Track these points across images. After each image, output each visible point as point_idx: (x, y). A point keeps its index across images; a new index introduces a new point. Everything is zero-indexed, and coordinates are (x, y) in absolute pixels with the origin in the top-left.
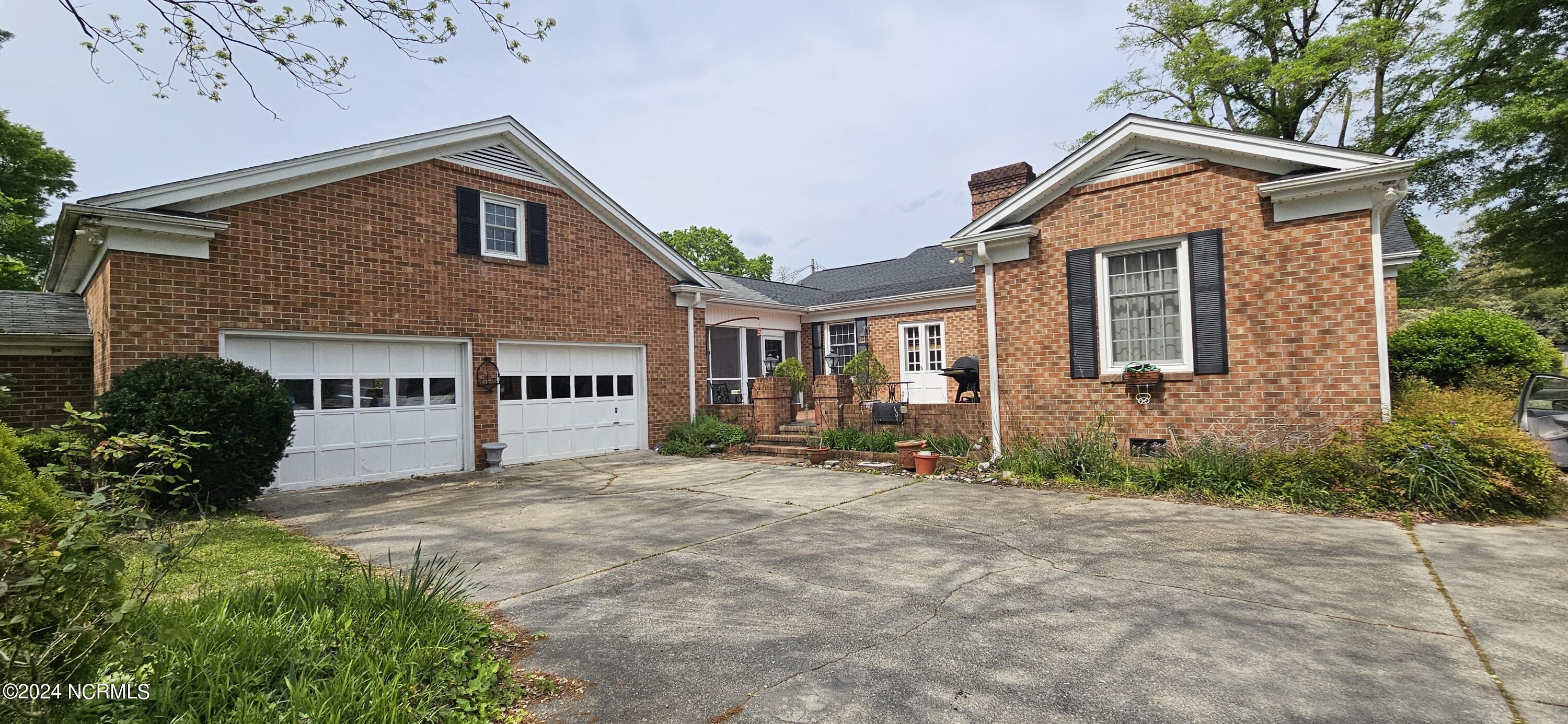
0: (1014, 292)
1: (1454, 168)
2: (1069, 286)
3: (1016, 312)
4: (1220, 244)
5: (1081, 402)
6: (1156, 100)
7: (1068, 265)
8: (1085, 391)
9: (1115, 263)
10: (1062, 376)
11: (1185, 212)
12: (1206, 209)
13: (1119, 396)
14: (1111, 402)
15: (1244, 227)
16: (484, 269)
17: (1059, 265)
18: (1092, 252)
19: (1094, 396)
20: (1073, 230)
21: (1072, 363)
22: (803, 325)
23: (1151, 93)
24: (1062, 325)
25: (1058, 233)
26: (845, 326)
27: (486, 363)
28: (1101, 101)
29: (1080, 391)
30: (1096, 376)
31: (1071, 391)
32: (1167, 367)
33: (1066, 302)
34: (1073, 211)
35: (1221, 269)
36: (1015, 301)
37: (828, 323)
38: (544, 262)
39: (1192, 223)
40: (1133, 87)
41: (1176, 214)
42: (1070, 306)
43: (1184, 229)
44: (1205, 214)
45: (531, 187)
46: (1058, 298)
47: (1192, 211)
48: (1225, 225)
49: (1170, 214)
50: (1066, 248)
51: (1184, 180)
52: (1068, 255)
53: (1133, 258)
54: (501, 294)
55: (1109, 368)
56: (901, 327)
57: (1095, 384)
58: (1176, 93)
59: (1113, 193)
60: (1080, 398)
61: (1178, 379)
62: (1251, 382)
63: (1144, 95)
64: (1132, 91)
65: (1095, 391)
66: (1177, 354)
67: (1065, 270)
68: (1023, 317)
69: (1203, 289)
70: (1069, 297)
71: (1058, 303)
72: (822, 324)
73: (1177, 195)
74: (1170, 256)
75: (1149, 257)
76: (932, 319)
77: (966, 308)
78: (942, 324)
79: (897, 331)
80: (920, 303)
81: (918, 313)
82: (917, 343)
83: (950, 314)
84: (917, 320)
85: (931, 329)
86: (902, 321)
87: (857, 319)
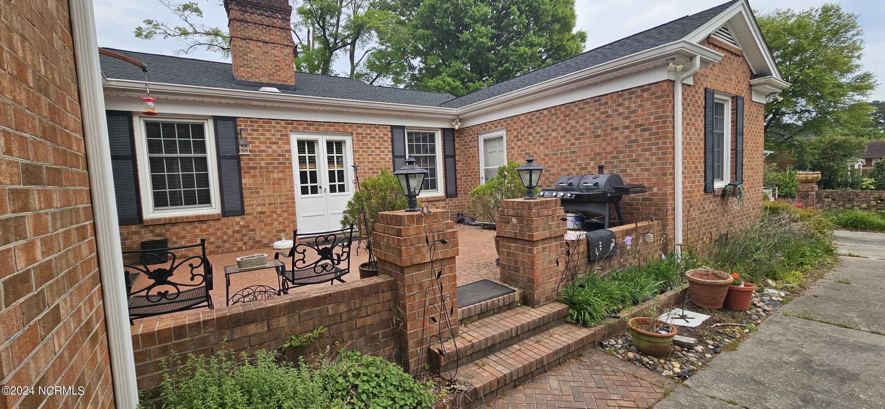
2: (705, 117)
3: (686, 134)
5: (707, 212)
7: (705, 98)
10: (701, 191)
11: (735, 81)
12: (739, 82)
13: (718, 205)
15: (746, 99)
17: (702, 98)
19: (711, 207)
20: (706, 72)
21: (705, 180)
24: (702, 149)
25: (702, 70)
26: (183, 127)
30: (713, 191)
31: (704, 204)
33: (704, 130)
36: (685, 123)
39: (737, 89)
42: (705, 135)
43: (735, 92)
44: (739, 86)
46: (701, 126)
48: (743, 95)
49: (732, 80)
50: (705, 85)
51: (736, 59)
52: (706, 91)
56: (295, 138)
57: (711, 196)
60: (707, 208)
67: (704, 103)
68: (688, 139)
70: (705, 126)
71: (701, 130)
73: (734, 68)
76: (336, 132)
77: (377, 126)
78: (348, 141)
79: (288, 143)
80: (325, 112)
81: (321, 124)
82: (312, 160)
83: (360, 130)
84: (317, 132)
85: (330, 144)
86: (295, 130)
87: (216, 119)
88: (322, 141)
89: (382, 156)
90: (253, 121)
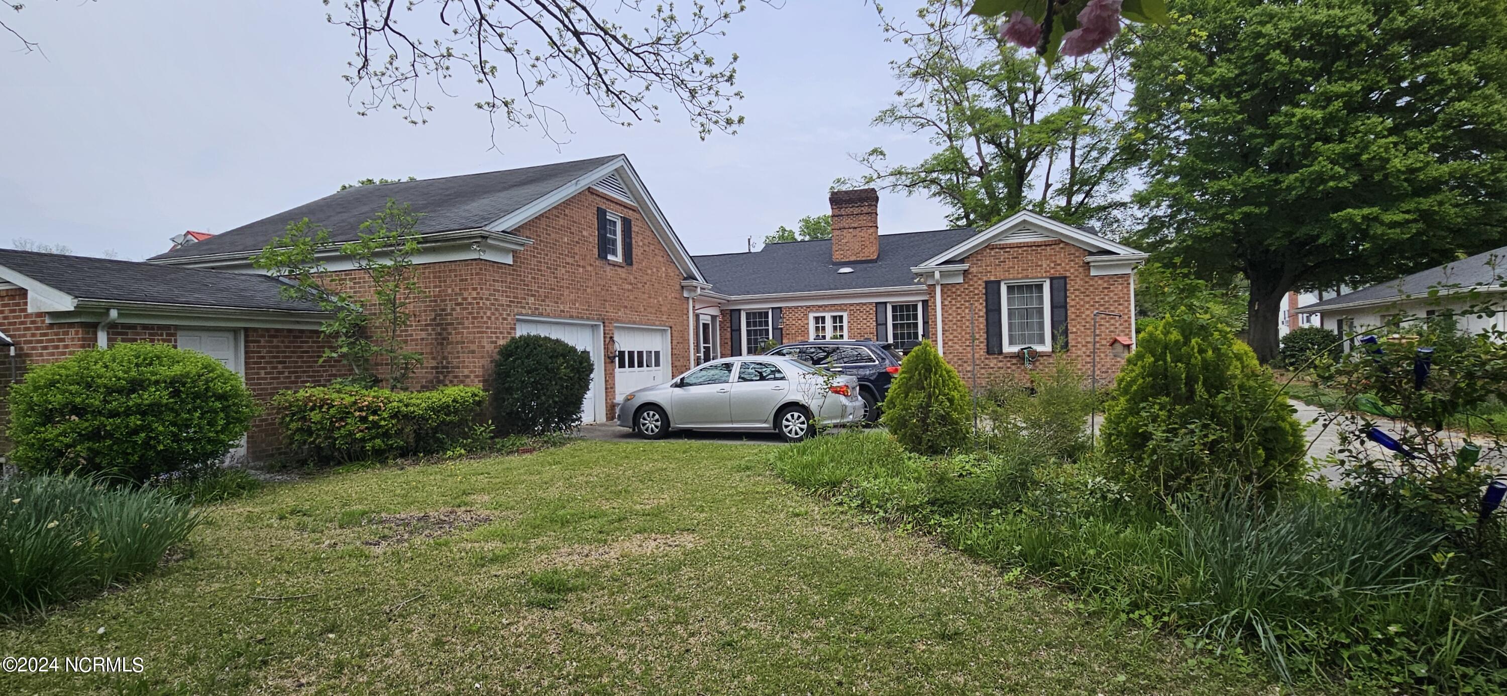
0: (954, 302)
1: (1116, 213)
2: (986, 301)
3: (954, 314)
4: (1066, 284)
5: (992, 368)
6: (922, 125)
7: (986, 288)
8: (995, 361)
9: (1010, 289)
10: (982, 353)
11: (1048, 265)
12: (1059, 265)
13: (1014, 364)
14: (1009, 368)
15: (1077, 276)
16: (608, 268)
17: (980, 288)
18: (999, 283)
19: (1000, 365)
20: (989, 268)
21: (987, 345)
22: (721, 311)
23: (918, 120)
24: (981, 323)
25: (980, 269)
26: (760, 313)
27: (610, 341)
28: (880, 119)
29: (993, 363)
30: (1001, 353)
31: (987, 362)
32: (1039, 348)
33: (984, 310)
34: (989, 258)
35: (1066, 297)
36: (954, 308)
37: (744, 310)
38: (631, 264)
39: (1052, 271)
40: (905, 112)
41: (1044, 266)
42: (987, 313)
43: (1048, 274)
44: (1059, 268)
45: (625, 206)
46: (980, 307)
47: (1052, 265)
48: (1068, 274)
49: (1041, 266)
50: (985, 279)
51: (1048, 248)
52: (987, 283)
53: (1020, 288)
54: (615, 288)
55: (1007, 348)
56: (811, 316)
57: (1000, 357)
58: (938, 123)
59: (1012, 250)
60: (992, 365)
61: (1042, 355)
62: (1078, 356)
63: (914, 120)
64: (904, 115)
65: (1001, 361)
66: (1042, 341)
67: (984, 291)
68: (959, 318)
69: (1057, 307)
70: (986, 307)
71: (980, 310)
72: (739, 310)
73: (1045, 256)
74: (1040, 287)
75: (1029, 287)
76: (837, 310)
77: (865, 304)
78: (845, 315)
79: (807, 319)
80: (828, 299)
81: (826, 306)
82: (824, 328)
83: (852, 308)
84: (824, 311)
85: (834, 318)
86: (812, 311)
87: (773, 308)
88: (828, 316)
89: (868, 324)
90: (790, 308)
